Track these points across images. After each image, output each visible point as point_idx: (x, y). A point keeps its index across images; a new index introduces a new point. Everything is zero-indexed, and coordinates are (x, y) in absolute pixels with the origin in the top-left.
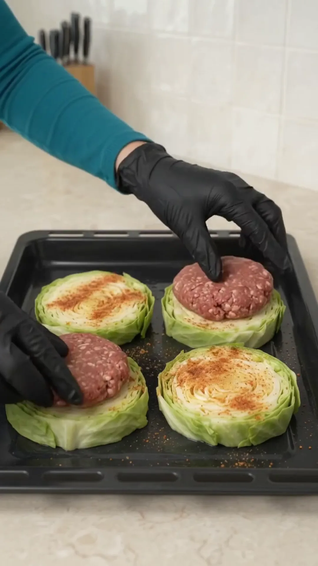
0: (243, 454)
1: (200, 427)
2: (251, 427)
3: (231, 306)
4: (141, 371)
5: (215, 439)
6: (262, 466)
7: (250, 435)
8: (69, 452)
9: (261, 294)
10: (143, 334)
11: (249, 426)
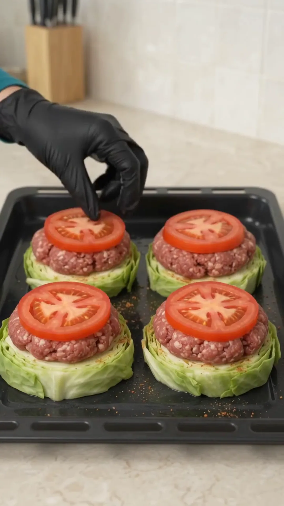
0: (225, 404)
1: (184, 378)
2: (233, 379)
3: (214, 264)
4: (127, 324)
5: (198, 389)
6: (243, 416)
7: (232, 386)
8: (56, 402)
9: (244, 252)
10: (129, 288)
11: (231, 377)
